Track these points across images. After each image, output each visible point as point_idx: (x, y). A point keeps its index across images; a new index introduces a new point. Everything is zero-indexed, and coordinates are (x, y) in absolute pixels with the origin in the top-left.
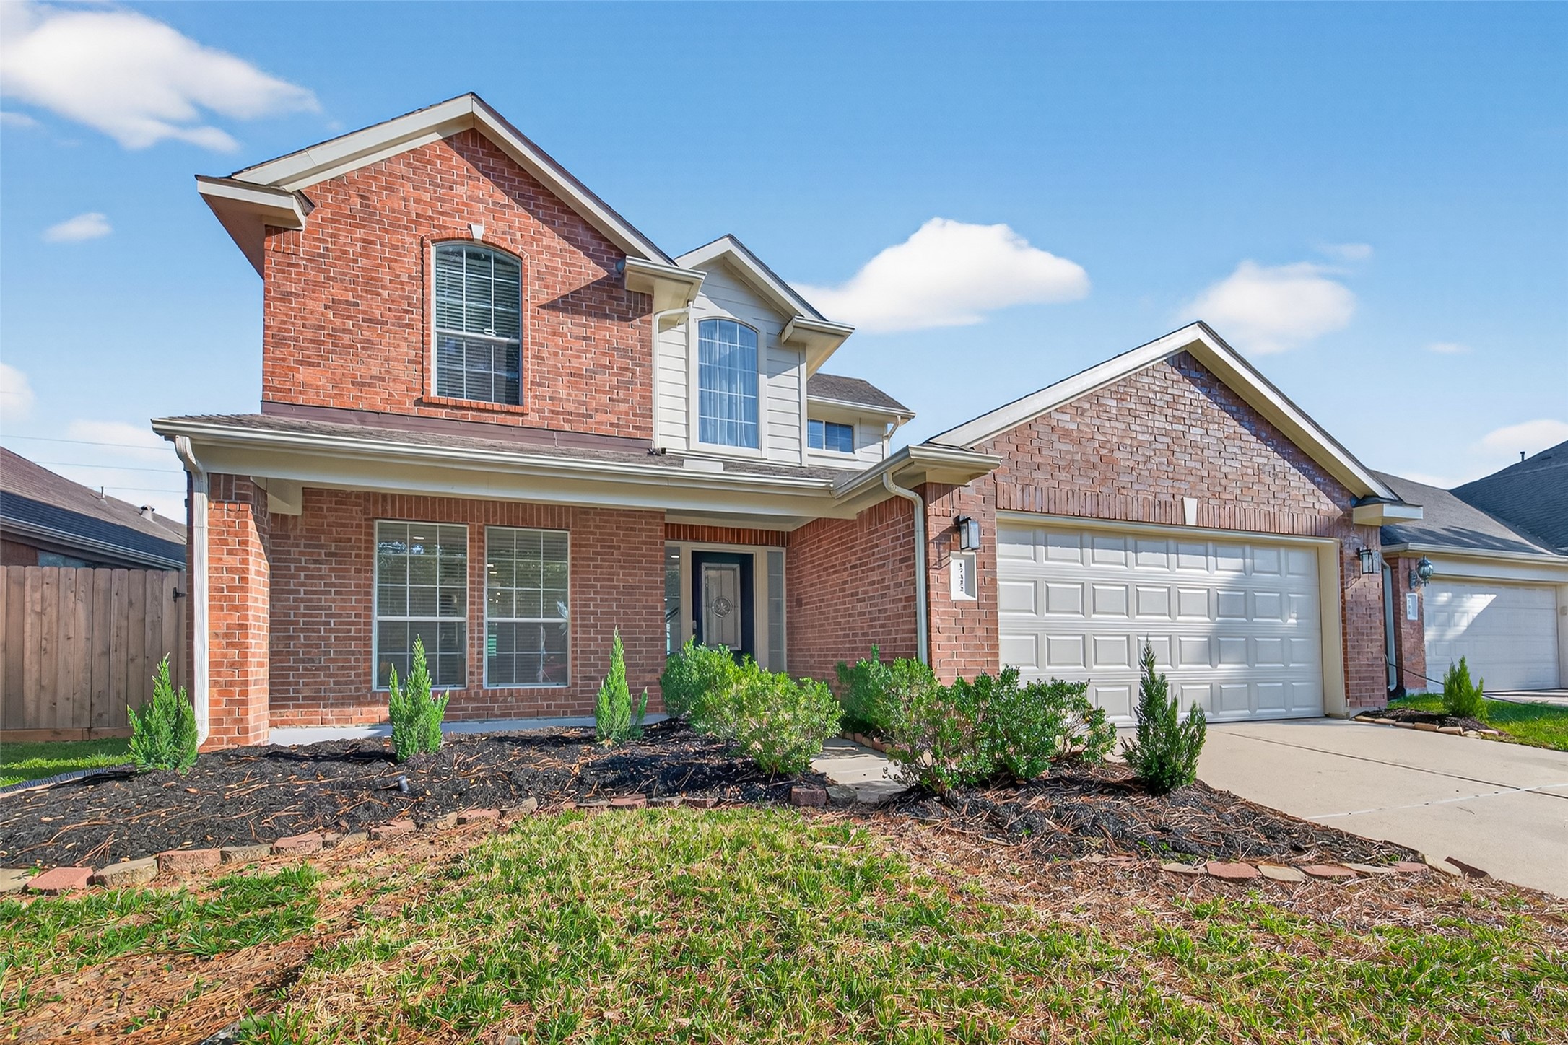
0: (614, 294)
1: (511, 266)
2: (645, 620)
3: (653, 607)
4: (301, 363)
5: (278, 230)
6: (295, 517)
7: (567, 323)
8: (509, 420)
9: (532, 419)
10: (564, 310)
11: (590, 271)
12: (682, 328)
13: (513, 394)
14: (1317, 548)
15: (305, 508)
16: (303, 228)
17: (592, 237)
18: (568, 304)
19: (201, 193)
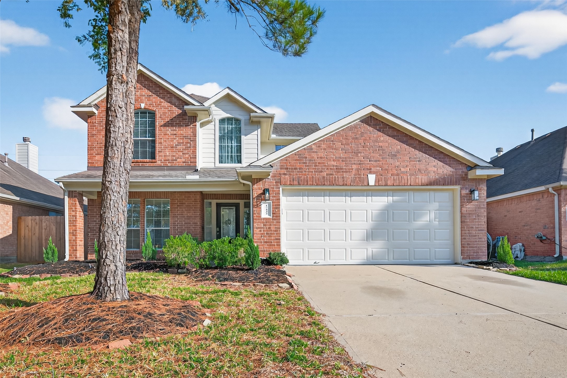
0: (184, 118)
1: (152, 114)
2: (194, 228)
3: (196, 223)
4: (97, 154)
5: (91, 116)
6: (95, 200)
7: (169, 130)
8: (152, 164)
9: (159, 163)
10: (168, 126)
11: (176, 111)
12: (213, 123)
13: (153, 156)
14: (453, 190)
15: (98, 197)
16: (97, 115)
17: (177, 100)
18: (170, 124)
19: (72, 111)
